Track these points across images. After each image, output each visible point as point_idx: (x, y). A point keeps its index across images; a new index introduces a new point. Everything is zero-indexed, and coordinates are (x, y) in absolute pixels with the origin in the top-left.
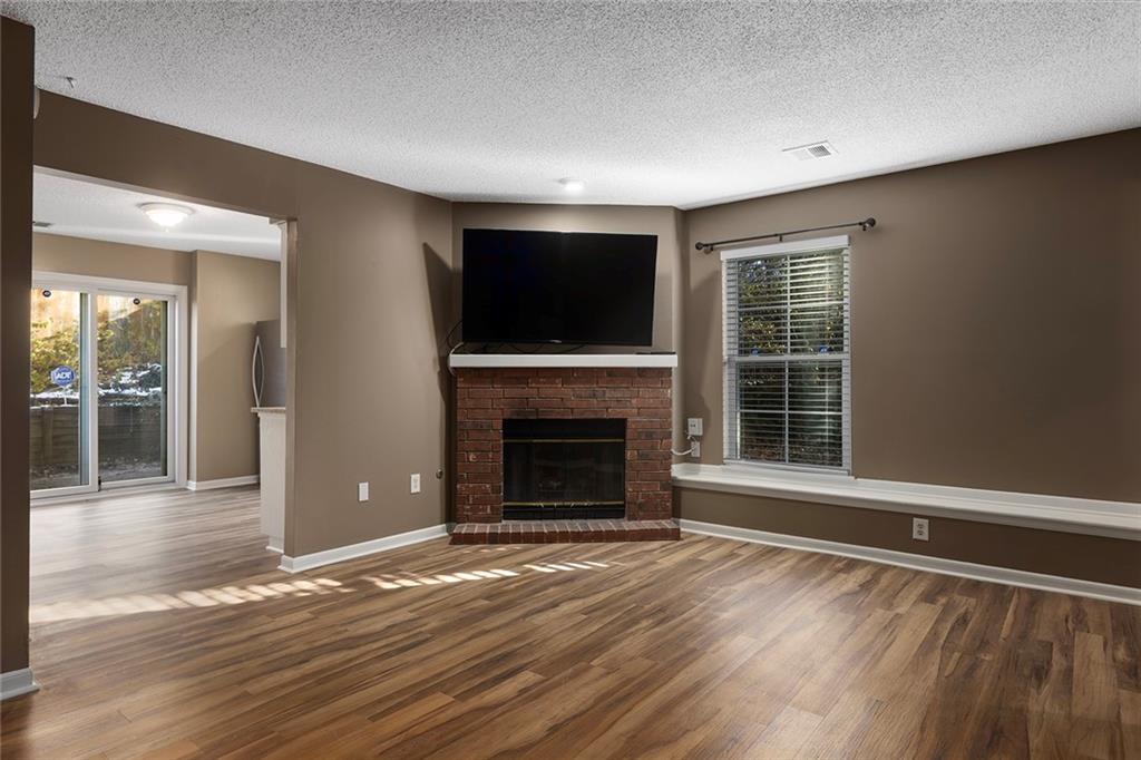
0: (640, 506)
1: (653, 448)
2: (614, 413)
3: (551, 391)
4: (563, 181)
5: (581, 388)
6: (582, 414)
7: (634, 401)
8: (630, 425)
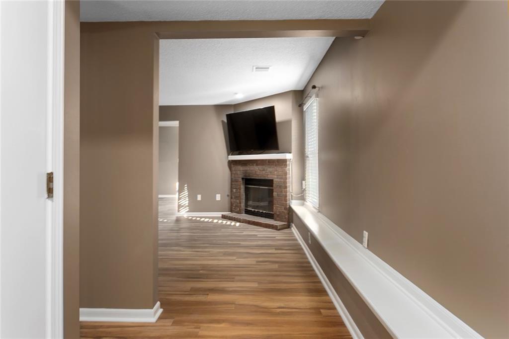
0: (278, 216)
1: (281, 192)
2: (270, 177)
3: (253, 168)
4: (236, 94)
5: (260, 167)
6: (261, 177)
7: (276, 172)
8: (274, 182)
